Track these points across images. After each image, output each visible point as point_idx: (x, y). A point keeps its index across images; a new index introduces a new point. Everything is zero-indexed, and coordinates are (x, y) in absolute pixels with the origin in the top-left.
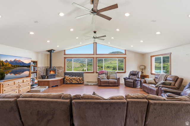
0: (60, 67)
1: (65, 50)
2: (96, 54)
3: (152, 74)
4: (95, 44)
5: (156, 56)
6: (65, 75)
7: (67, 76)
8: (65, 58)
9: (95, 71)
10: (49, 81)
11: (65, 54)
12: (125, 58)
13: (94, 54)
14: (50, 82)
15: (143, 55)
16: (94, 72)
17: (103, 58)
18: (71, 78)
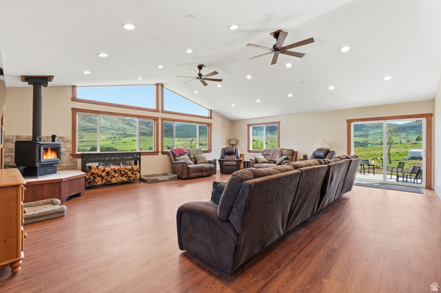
2: (163, 112)
3: (249, 151)
4: (160, 86)
5: (254, 125)
7: (93, 165)
8: (74, 110)
9: (160, 150)
10: (59, 182)
11: (74, 99)
12: (210, 125)
13: (157, 111)
14: (63, 185)
15: (232, 123)
16: (156, 153)
17: (174, 120)
18: (107, 169)
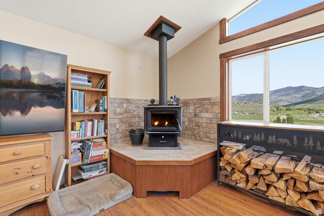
0: (205, 99)
1: (223, 22)
6: (220, 138)
7: (232, 147)
8: (223, 57)
11: (221, 40)
14: (138, 170)
